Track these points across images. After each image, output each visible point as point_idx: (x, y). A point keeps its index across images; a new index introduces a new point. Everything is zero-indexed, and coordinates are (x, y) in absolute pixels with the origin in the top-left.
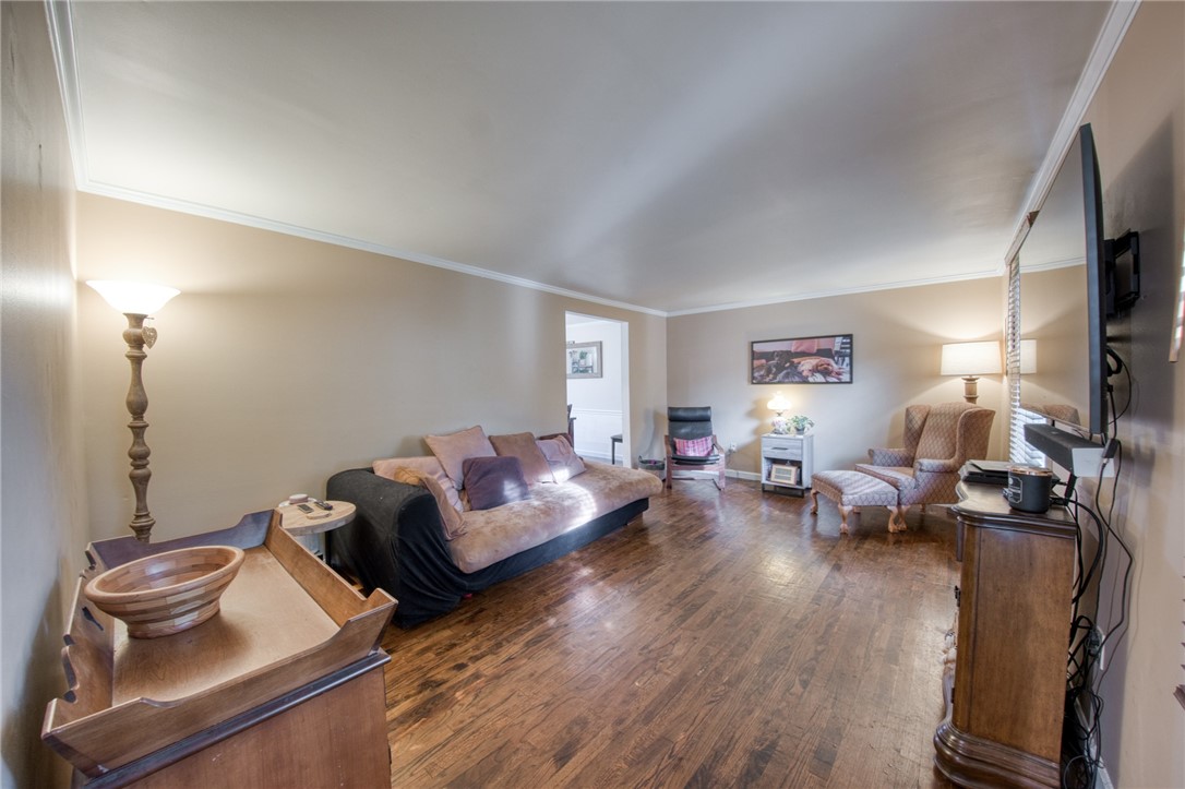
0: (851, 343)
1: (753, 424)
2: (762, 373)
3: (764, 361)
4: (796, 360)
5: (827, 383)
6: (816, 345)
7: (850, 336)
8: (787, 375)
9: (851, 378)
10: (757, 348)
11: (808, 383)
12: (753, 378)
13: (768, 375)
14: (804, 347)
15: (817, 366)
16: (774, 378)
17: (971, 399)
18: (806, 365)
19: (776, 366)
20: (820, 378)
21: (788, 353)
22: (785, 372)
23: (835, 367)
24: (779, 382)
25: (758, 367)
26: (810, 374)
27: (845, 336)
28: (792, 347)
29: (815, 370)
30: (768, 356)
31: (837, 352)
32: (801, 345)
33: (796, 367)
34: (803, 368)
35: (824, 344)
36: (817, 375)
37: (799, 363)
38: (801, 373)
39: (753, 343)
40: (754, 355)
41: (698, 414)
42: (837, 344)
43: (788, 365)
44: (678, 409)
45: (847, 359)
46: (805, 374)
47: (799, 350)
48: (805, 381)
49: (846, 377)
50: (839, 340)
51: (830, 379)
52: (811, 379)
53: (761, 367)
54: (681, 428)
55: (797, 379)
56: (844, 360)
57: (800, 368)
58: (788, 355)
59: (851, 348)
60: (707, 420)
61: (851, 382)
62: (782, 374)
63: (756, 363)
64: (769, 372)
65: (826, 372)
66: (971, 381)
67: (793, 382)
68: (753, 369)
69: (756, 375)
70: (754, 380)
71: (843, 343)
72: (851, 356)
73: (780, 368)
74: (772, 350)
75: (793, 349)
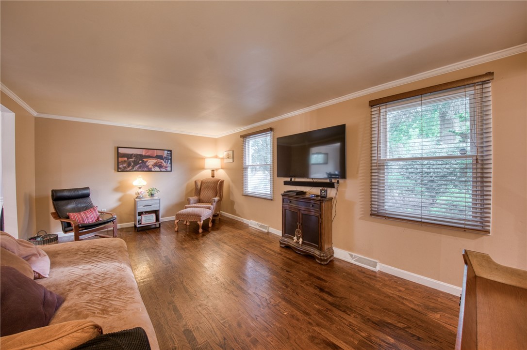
0: (171, 154)
1: (119, 195)
2: (125, 165)
3: (126, 159)
4: (145, 160)
5: (161, 171)
6: (156, 153)
7: (171, 151)
8: (140, 167)
9: (171, 170)
10: (121, 151)
11: (152, 171)
12: (118, 168)
13: (129, 167)
14: (149, 153)
15: (156, 163)
16: (133, 168)
17: (213, 176)
18: (151, 162)
19: (134, 162)
20: (157, 169)
21: (141, 156)
22: (139, 165)
23: (165, 164)
24: (135, 171)
25: (122, 162)
26: (153, 167)
27: (168, 151)
28: (143, 153)
29: (155, 165)
30: (129, 156)
31: (165, 157)
32: (148, 152)
33: (145, 163)
34: (149, 164)
35: (159, 153)
36: (156, 167)
37: (147, 161)
38: (148, 166)
39: (118, 147)
40: (119, 155)
41: (80, 193)
42: (165, 154)
43: (141, 161)
44: (63, 190)
45: (170, 161)
46: (150, 167)
47: (147, 154)
48: (150, 170)
49: (169, 169)
50: (166, 152)
51: (162, 170)
52: (153, 170)
53: (124, 162)
54: (67, 204)
55: (146, 169)
56: (168, 161)
57: (148, 164)
58: (140, 157)
59: (171, 156)
60: (87, 196)
61: (171, 171)
62: (137, 166)
63: (120, 159)
64: (129, 165)
65: (160, 166)
66: (213, 171)
67: (143, 171)
68: (118, 163)
69: (121, 166)
70: (118, 169)
71: (168, 154)
72: (171, 159)
73: (136, 163)
74: (131, 153)
75: (143, 154)
